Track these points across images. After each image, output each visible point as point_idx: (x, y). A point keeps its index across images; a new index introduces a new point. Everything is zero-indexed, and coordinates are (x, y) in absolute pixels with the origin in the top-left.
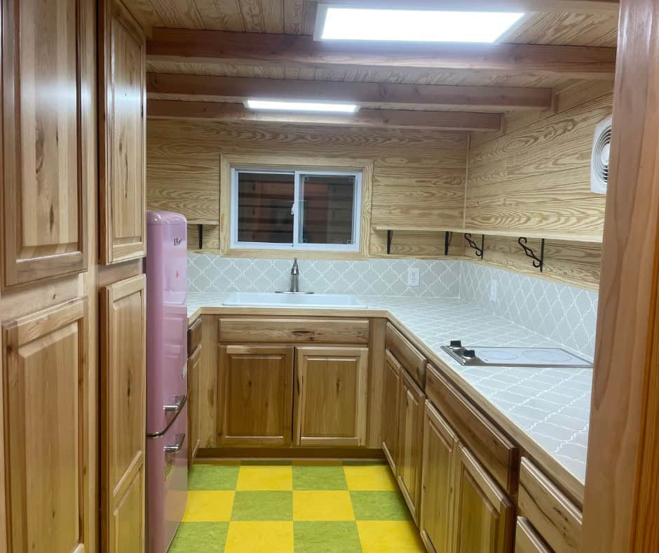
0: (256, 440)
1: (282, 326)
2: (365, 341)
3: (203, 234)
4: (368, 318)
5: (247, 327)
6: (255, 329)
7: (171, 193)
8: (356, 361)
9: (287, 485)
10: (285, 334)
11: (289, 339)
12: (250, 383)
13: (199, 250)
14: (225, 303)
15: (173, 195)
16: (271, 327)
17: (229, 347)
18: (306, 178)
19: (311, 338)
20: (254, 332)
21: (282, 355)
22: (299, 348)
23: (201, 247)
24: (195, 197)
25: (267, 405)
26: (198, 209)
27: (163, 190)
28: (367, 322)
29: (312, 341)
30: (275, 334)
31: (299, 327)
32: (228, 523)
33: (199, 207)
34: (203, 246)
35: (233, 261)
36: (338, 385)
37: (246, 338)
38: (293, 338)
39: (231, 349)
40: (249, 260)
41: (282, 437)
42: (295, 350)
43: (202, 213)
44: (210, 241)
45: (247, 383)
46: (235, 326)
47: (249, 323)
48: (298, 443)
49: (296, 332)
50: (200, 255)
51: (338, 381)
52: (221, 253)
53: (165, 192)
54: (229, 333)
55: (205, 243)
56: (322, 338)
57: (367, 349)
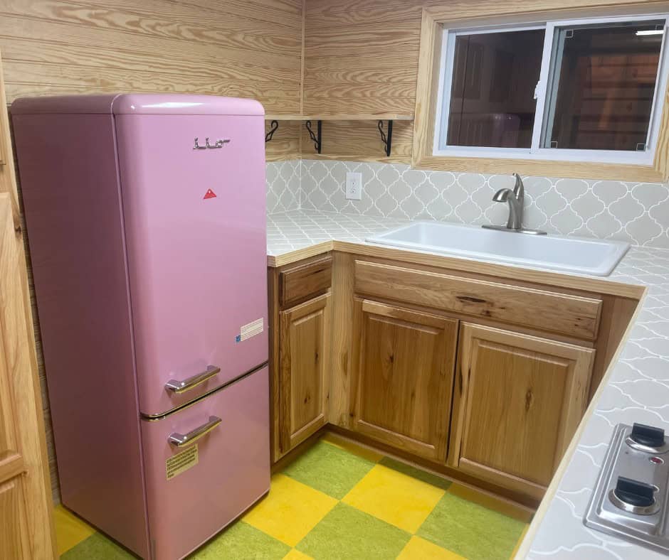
0: (398, 439)
1: (442, 286)
2: (590, 335)
3: (393, 134)
4: (603, 296)
5: (393, 278)
6: (401, 282)
7: (356, 76)
8: (567, 368)
9: (411, 522)
10: (443, 299)
11: (450, 307)
12: (392, 358)
13: (387, 158)
14: (369, 239)
15: (359, 79)
16: (425, 284)
17: (366, 301)
18: (569, 33)
19: (488, 312)
20: (400, 287)
21: (438, 328)
22: (466, 324)
23: (388, 153)
24: (385, 79)
25: (413, 395)
26: (389, 98)
27: (347, 74)
28: (597, 301)
29: (488, 317)
30: (429, 296)
31: (469, 291)
32: (288, 549)
33: (389, 94)
34: (392, 153)
35: (428, 175)
36: (528, 399)
37: (389, 293)
38: (458, 306)
39: (369, 305)
40: (452, 174)
41: (433, 447)
42: (460, 328)
43: (392, 103)
44: (400, 146)
45: (388, 359)
46: (375, 274)
47: (395, 272)
48: (456, 464)
49: (464, 299)
50: (386, 165)
51: (530, 391)
52: (413, 163)
53: (351, 75)
54: (367, 282)
55: (395, 147)
56: (504, 315)
57: (591, 351)
